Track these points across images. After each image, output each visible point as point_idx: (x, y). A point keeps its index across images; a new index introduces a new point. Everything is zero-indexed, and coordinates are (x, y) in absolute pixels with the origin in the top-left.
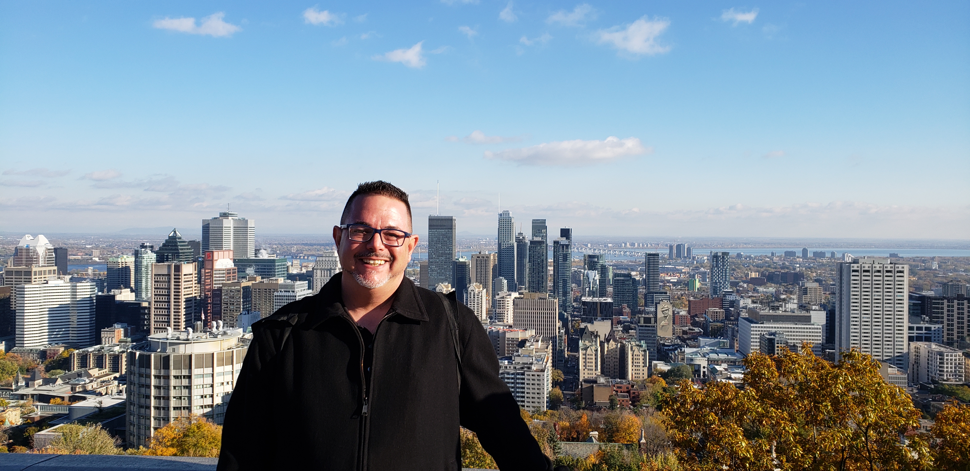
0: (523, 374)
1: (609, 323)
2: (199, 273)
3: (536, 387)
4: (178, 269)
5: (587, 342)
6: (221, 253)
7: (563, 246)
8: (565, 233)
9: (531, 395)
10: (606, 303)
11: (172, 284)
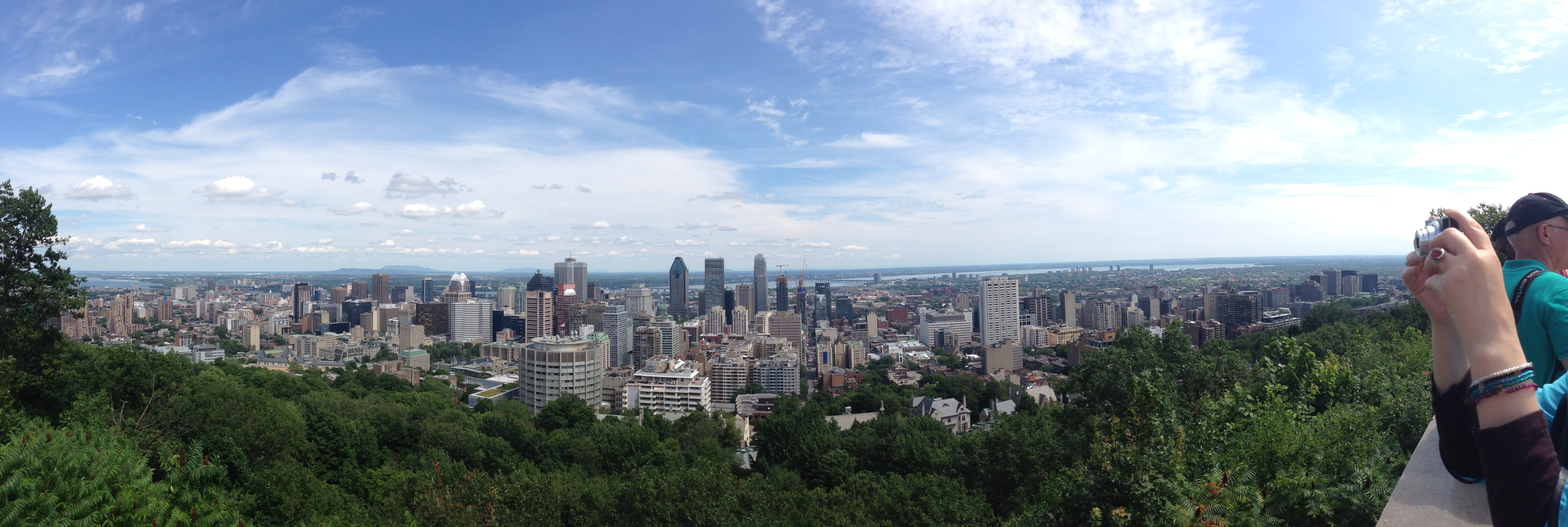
0: (782, 369)
2: (554, 298)
3: (791, 378)
4: (541, 295)
5: (822, 345)
6: (568, 285)
9: (788, 384)
11: (538, 305)
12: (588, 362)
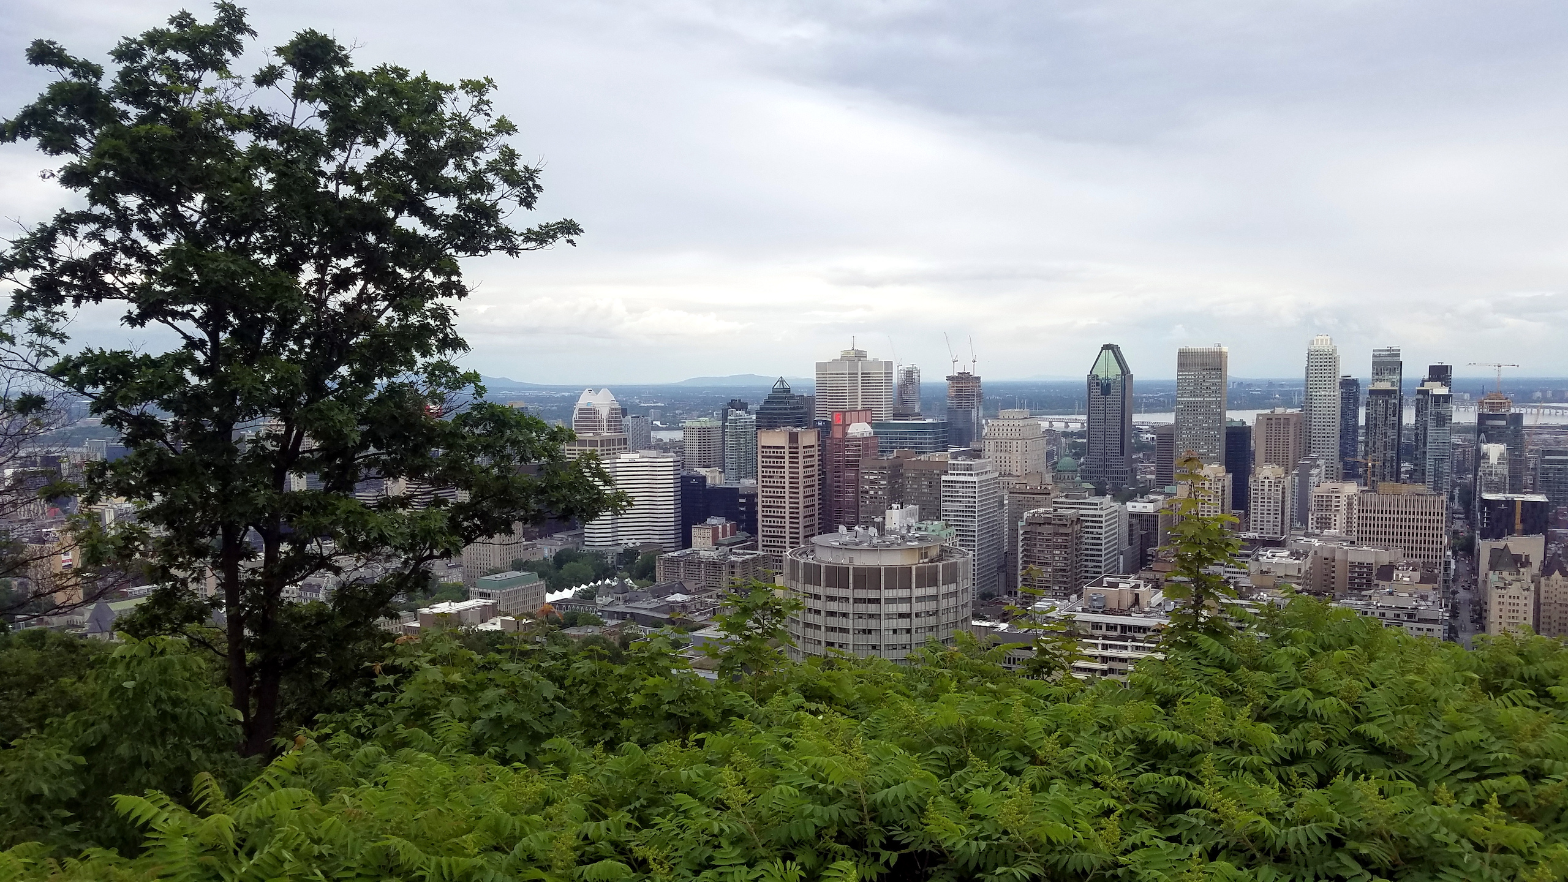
1: (1541, 538)
2: (823, 445)
4: (792, 438)
5: (1505, 574)
6: (855, 414)
7: (1438, 397)
8: (1440, 373)
10: (1534, 504)
11: (787, 460)
12: (943, 589)
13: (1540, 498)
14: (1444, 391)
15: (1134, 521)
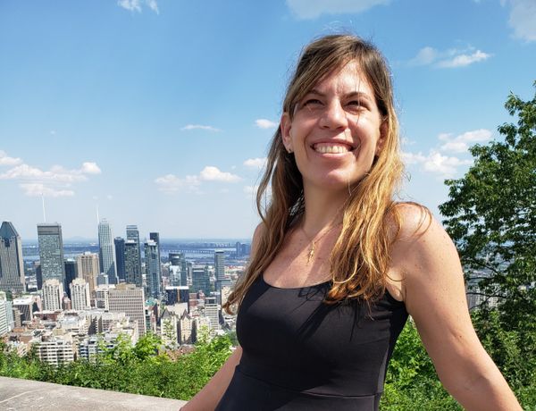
1: (186, 304)
5: (167, 320)
7: (151, 247)
8: (154, 236)
10: (184, 290)
13: (186, 288)
14: (155, 244)
15: (15, 309)
